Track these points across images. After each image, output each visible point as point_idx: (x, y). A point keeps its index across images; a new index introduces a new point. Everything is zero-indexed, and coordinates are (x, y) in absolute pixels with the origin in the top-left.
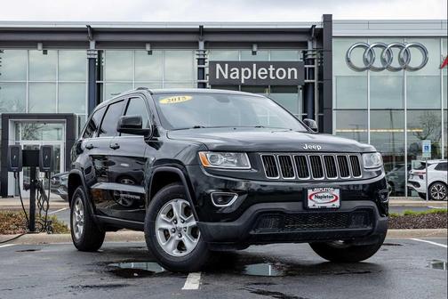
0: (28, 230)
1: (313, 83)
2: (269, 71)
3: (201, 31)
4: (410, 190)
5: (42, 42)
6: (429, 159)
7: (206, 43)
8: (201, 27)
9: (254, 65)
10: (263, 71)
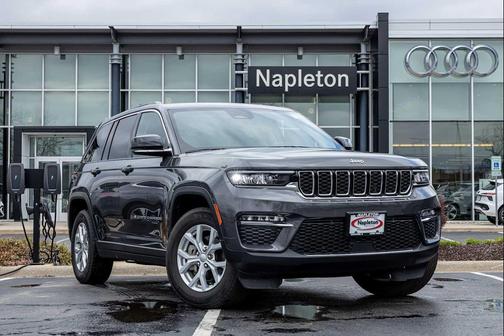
0: (32, 261)
1: (367, 91)
2: (316, 78)
3: (240, 33)
4: (478, 213)
5: (60, 45)
6: (499, 178)
7: (244, 46)
8: (239, 28)
9: (300, 71)
10: (309, 78)
